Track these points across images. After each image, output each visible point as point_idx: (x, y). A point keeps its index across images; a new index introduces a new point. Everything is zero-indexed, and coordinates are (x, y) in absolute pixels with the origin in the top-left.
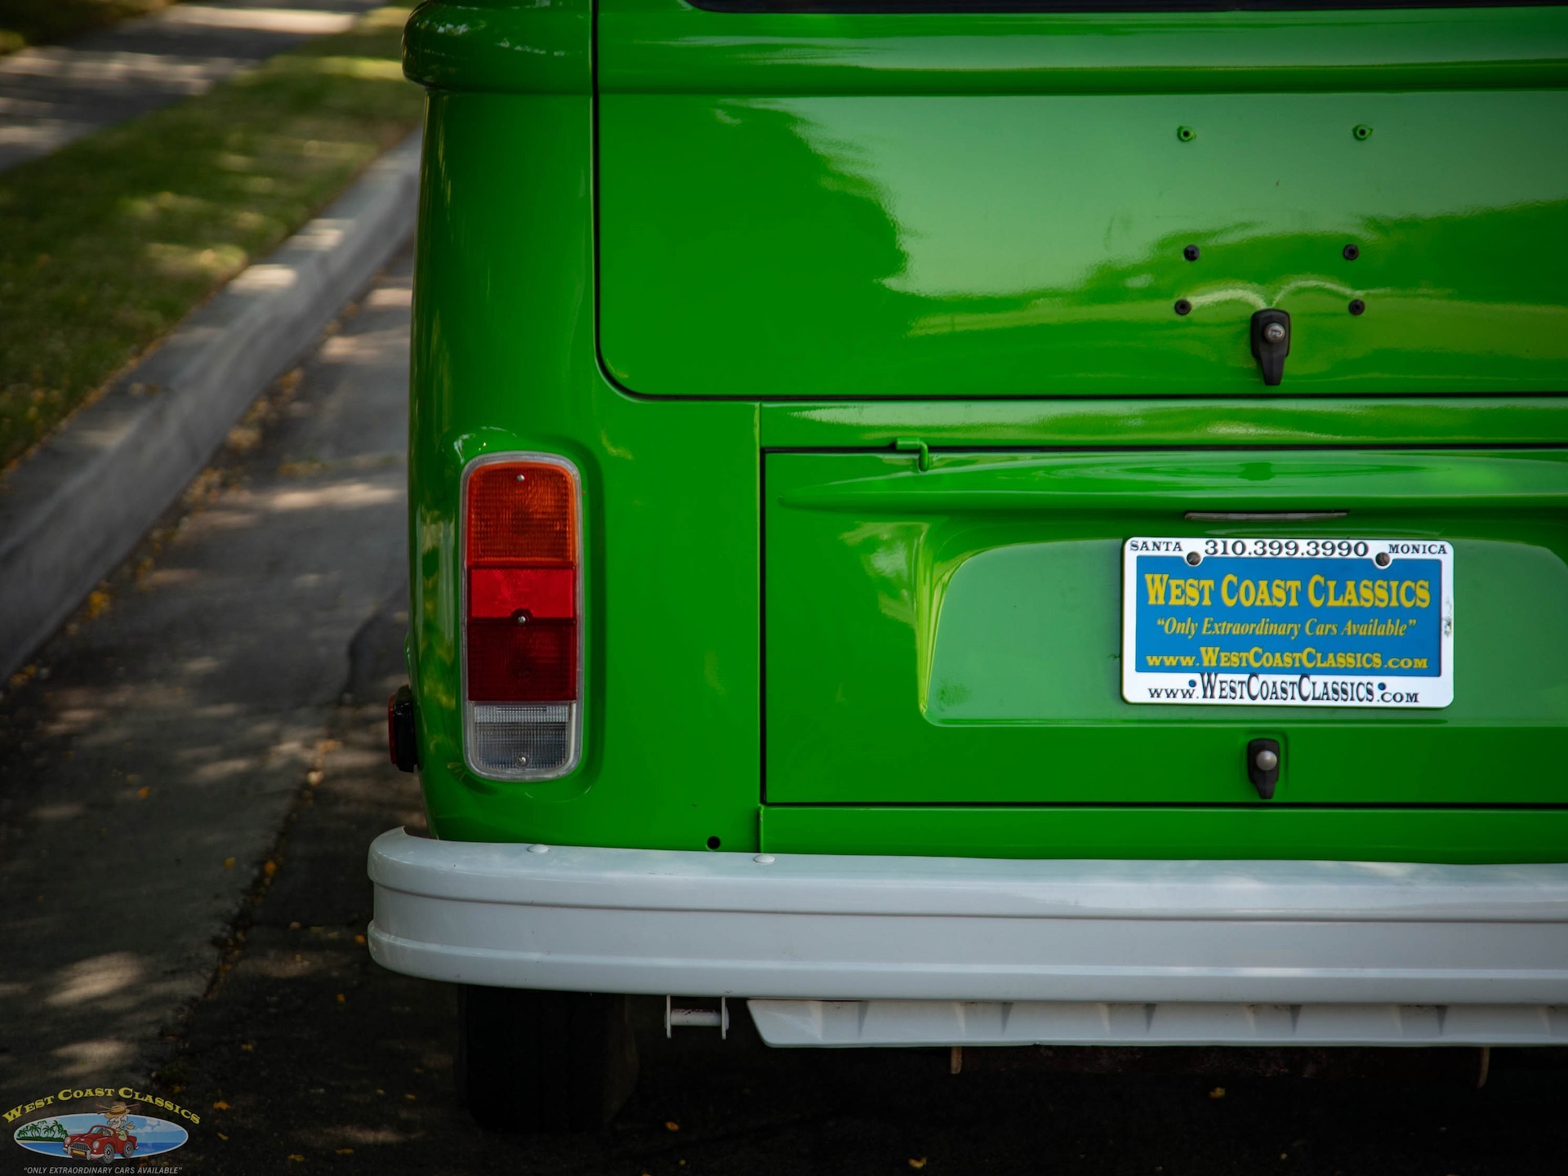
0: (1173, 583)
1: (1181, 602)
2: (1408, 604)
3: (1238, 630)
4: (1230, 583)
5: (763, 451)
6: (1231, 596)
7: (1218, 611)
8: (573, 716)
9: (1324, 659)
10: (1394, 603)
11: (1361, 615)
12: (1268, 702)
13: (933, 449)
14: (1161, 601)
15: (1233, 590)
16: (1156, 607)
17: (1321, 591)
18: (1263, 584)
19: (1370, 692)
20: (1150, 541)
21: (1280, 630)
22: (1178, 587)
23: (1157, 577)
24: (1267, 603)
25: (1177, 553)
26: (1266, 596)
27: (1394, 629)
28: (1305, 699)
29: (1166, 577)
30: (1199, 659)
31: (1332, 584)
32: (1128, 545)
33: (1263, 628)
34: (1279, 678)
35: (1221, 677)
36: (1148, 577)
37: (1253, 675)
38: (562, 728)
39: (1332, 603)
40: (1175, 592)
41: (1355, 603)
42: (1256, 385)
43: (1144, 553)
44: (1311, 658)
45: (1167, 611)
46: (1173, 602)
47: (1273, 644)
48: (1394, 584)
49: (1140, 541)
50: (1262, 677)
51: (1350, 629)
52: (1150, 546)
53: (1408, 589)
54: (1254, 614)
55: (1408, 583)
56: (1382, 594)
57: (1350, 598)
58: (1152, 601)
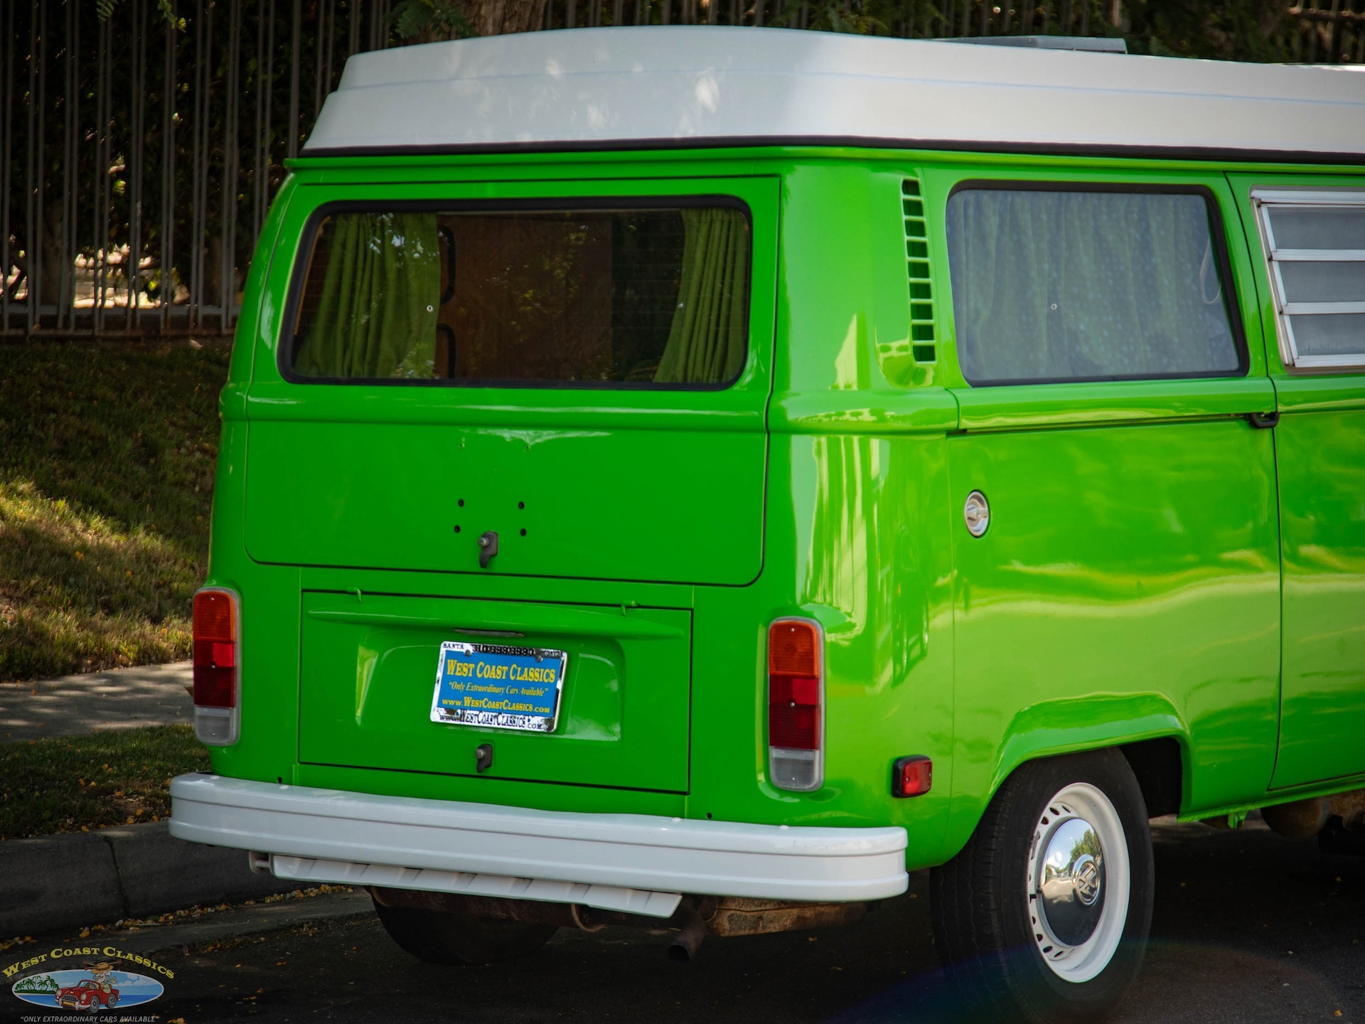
0: (459, 664)
1: (460, 674)
2: (546, 681)
3: (481, 689)
4: (481, 666)
5: (304, 591)
6: (480, 673)
7: (474, 680)
8: (234, 714)
9: (511, 706)
10: (541, 680)
11: (528, 685)
12: (485, 725)
13: (363, 593)
14: (452, 674)
15: (482, 669)
16: (450, 675)
17: (515, 672)
18: (494, 667)
19: (524, 723)
20: (451, 643)
21: (497, 690)
22: (460, 666)
23: (452, 661)
24: (494, 677)
25: (462, 650)
26: (494, 673)
27: (539, 693)
28: (499, 724)
29: (456, 661)
30: (463, 703)
31: (519, 669)
32: (442, 645)
33: (491, 689)
34: (490, 714)
35: (468, 712)
36: (449, 661)
37: (481, 712)
38: (227, 720)
39: (518, 678)
40: (458, 669)
41: (526, 679)
42: (478, 568)
43: (449, 649)
44: (507, 705)
45: (454, 678)
46: (457, 674)
47: (494, 697)
48: (542, 670)
49: (447, 643)
50: (484, 713)
51: (523, 691)
52: (451, 646)
53: (547, 673)
54: (486, 682)
55: (547, 670)
56: (537, 675)
57: (524, 677)
58: (448, 673)
